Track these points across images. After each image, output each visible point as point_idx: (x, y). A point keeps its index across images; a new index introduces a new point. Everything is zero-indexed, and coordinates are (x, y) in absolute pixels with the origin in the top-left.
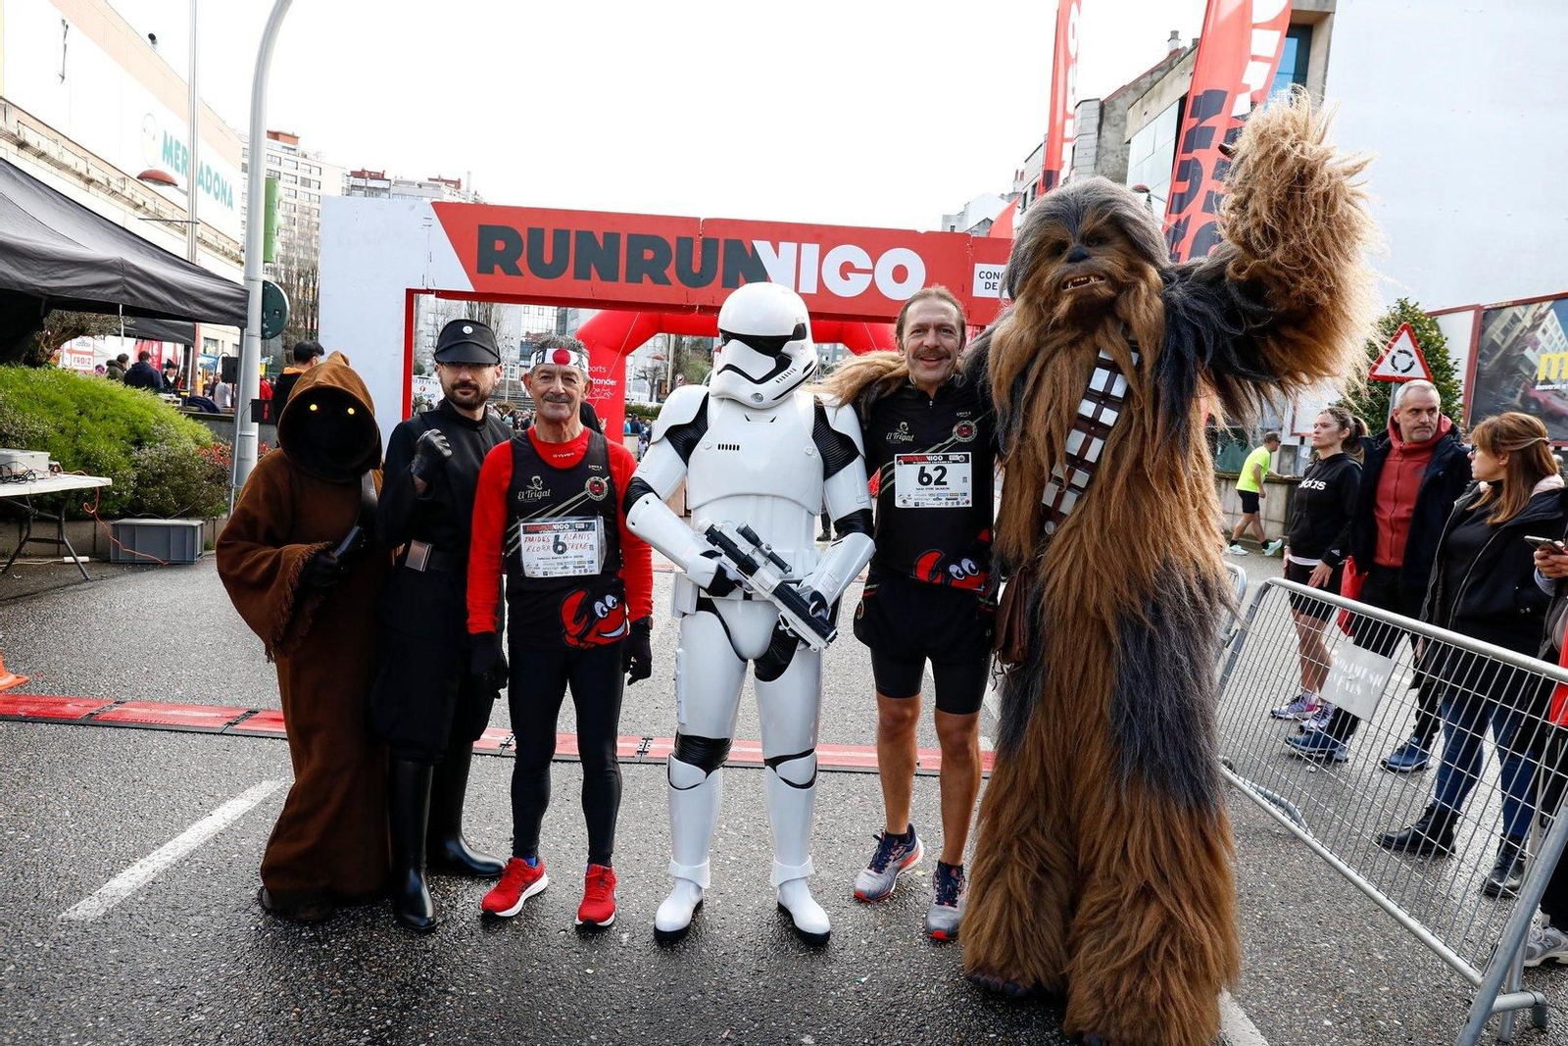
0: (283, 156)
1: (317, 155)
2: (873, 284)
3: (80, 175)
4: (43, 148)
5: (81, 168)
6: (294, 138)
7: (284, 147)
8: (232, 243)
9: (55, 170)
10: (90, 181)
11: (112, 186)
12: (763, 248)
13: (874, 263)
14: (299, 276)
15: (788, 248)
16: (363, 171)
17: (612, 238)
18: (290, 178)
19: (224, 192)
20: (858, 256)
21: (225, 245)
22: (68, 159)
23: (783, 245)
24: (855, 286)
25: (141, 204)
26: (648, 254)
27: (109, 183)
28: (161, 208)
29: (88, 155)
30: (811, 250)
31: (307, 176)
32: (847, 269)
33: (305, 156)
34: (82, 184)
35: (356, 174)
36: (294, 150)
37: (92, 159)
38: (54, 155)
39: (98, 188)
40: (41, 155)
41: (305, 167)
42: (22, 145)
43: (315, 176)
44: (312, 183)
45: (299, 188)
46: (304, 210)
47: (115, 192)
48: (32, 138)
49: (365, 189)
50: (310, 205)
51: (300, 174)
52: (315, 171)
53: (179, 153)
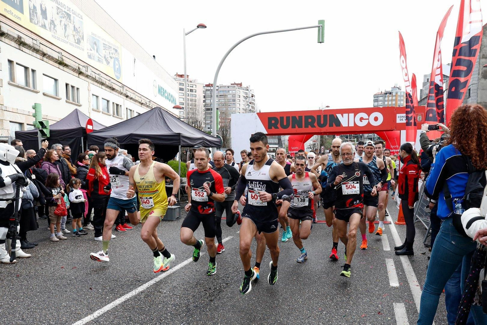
1: (194, 81)
2: (369, 122)
3: (140, 102)
4: (131, 96)
5: (140, 101)
9: (134, 102)
10: (142, 104)
11: (148, 104)
12: (339, 116)
13: (369, 117)
15: (346, 115)
16: (209, 84)
17: (301, 117)
19: (174, 100)
20: (364, 115)
22: (137, 98)
23: (344, 115)
24: (364, 123)
26: (310, 120)
27: (146, 103)
30: (352, 115)
31: (191, 88)
32: (361, 119)
33: (191, 82)
34: (140, 105)
35: (207, 86)
36: (187, 80)
37: (143, 97)
38: (134, 97)
39: (144, 105)
40: (131, 98)
41: (191, 85)
42: (127, 96)
43: (194, 88)
44: (194, 91)
45: (189, 93)
46: (191, 100)
47: (148, 106)
48: (129, 94)
49: (210, 90)
50: (194, 98)
51: (190, 88)
52: (194, 86)
53: (162, 90)
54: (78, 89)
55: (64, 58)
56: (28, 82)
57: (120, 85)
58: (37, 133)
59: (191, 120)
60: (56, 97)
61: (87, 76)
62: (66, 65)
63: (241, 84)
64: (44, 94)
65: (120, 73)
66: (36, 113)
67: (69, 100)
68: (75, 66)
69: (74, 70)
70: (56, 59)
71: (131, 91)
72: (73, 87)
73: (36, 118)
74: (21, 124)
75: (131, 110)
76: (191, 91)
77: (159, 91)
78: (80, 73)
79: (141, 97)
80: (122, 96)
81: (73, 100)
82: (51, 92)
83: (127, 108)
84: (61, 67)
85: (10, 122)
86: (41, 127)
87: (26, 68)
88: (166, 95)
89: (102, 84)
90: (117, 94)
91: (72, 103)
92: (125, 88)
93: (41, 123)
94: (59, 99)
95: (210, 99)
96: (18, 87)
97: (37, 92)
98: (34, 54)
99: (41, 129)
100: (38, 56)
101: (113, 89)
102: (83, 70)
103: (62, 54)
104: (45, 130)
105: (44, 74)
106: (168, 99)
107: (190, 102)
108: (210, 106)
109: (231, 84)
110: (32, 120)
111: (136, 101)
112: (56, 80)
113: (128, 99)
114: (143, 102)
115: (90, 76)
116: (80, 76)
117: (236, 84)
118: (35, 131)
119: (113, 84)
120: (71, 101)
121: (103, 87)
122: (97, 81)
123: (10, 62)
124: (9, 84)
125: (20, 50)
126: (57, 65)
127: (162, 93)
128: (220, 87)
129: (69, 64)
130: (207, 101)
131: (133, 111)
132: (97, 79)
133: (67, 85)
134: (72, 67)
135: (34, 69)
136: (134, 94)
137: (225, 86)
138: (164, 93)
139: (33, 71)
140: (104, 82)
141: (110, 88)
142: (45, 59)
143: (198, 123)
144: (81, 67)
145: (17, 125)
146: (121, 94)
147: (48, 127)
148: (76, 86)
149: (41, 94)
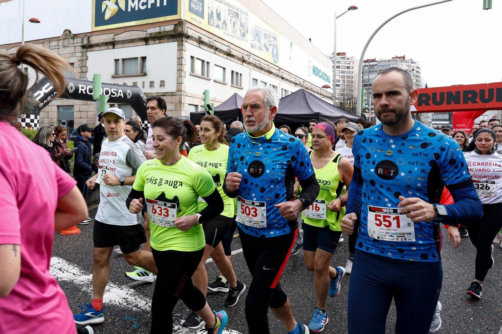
0: (341, 60)
1: (352, 58)
3: (294, 83)
4: (287, 78)
5: (295, 81)
6: (344, 54)
7: (341, 57)
8: (330, 94)
9: (289, 83)
10: (296, 84)
11: (302, 84)
14: (348, 100)
16: (368, 60)
18: (343, 67)
19: (328, 78)
21: (328, 95)
22: (292, 79)
25: (308, 87)
26: (470, 95)
27: (300, 83)
28: (312, 88)
29: (296, 77)
31: (348, 65)
33: (348, 59)
34: (295, 85)
35: (365, 62)
36: (345, 57)
37: (297, 78)
38: (289, 79)
39: (298, 85)
40: (287, 80)
41: (348, 62)
42: (283, 78)
43: (351, 65)
44: (351, 67)
45: (346, 70)
46: (348, 77)
47: (302, 86)
48: (284, 76)
49: (369, 66)
50: (350, 75)
51: (346, 65)
52: (351, 63)
53: (317, 70)
54: (241, 74)
55: (231, 50)
56: (203, 72)
57: (277, 68)
58: (205, 113)
59: (346, 97)
60: (224, 83)
61: (249, 63)
62: (233, 56)
63: (404, 57)
64: (215, 81)
65: (277, 58)
66: (205, 98)
67: (234, 84)
68: (240, 55)
69: (239, 59)
70: (225, 52)
71: (286, 73)
72: (237, 73)
73: (205, 102)
74: (196, 106)
75: (286, 90)
76: (348, 68)
77: (314, 71)
78: (244, 61)
79: (295, 78)
80: (278, 78)
81: (237, 84)
82: (220, 79)
83: (282, 89)
84: (229, 58)
85: (189, 104)
86: (208, 109)
87: (203, 61)
88: (320, 74)
89: (262, 69)
90: (274, 76)
91: (235, 87)
92: (282, 71)
93: (208, 106)
94: (225, 84)
95: (368, 74)
96: (196, 76)
97: (209, 80)
98: (209, 49)
99: (208, 110)
100: (212, 51)
101: (271, 73)
102: (246, 58)
103: (230, 47)
104: (210, 111)
105: (215, 65)
106: (322, 77)
107: (346, 79)
108: (368, 82)
109: (393, 58)
110: (203, 103)
111: (291, 82)
112: (224, 69)
113: (284, 80)
114: (297, 82)
115: (251, 63)
116: (244, 64)
117: (398, 57)
118: (204, 112)
119: (271, 68)
120: (235, 85)
121: (262, 72)
122: (257, 67)
123: (192, 57)
124: (190, 75)
125: (199, 47)
126: (226, 56)
127: (317, 73)
128: (380, 62)
129: (235, 55)
130: (364, 77)
131: (288, 91)
132: (257, 65)
133: (232, 72)
134: (237, 57)
135: (208, 61)
136: (289, 75)
137: (385, 61)
138: (318, 72)
139: (208, 63)
140: (263, 67)
141: (268, 71)
142: (217, 52)
143: (354, 100)
144: (244, 56)
145: (194, 107)
146: (278, 76)
147: (213, 109)
148: (240, 73)
149: (212, 81)
